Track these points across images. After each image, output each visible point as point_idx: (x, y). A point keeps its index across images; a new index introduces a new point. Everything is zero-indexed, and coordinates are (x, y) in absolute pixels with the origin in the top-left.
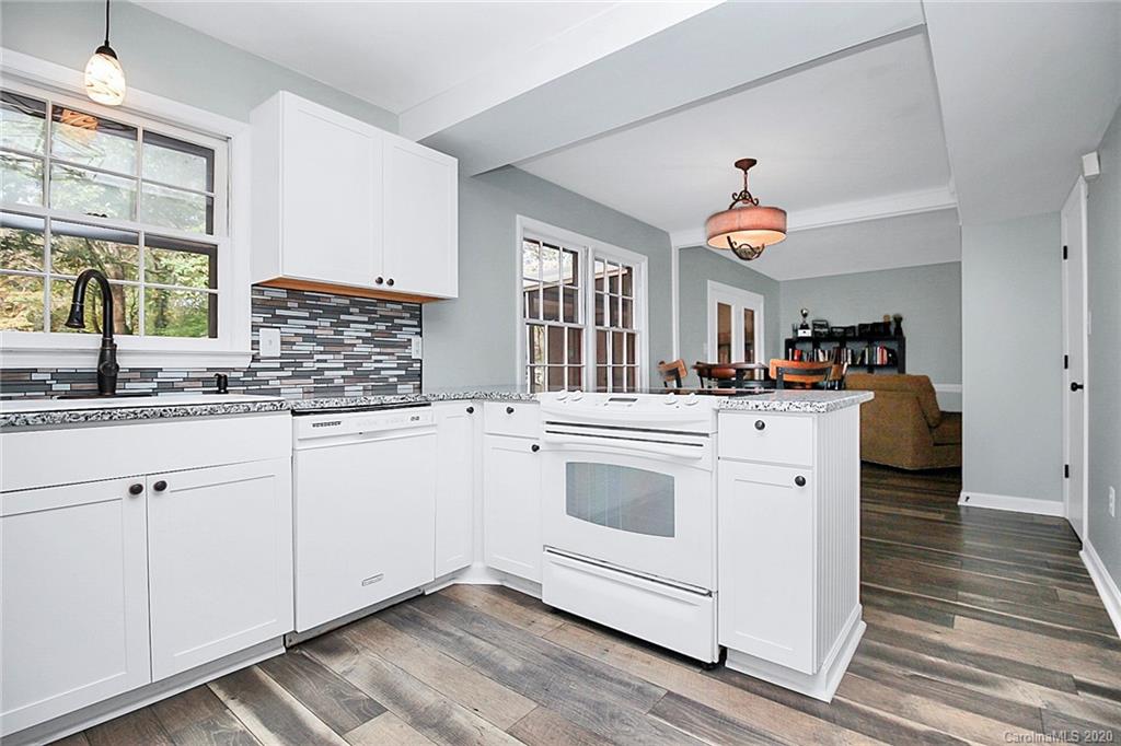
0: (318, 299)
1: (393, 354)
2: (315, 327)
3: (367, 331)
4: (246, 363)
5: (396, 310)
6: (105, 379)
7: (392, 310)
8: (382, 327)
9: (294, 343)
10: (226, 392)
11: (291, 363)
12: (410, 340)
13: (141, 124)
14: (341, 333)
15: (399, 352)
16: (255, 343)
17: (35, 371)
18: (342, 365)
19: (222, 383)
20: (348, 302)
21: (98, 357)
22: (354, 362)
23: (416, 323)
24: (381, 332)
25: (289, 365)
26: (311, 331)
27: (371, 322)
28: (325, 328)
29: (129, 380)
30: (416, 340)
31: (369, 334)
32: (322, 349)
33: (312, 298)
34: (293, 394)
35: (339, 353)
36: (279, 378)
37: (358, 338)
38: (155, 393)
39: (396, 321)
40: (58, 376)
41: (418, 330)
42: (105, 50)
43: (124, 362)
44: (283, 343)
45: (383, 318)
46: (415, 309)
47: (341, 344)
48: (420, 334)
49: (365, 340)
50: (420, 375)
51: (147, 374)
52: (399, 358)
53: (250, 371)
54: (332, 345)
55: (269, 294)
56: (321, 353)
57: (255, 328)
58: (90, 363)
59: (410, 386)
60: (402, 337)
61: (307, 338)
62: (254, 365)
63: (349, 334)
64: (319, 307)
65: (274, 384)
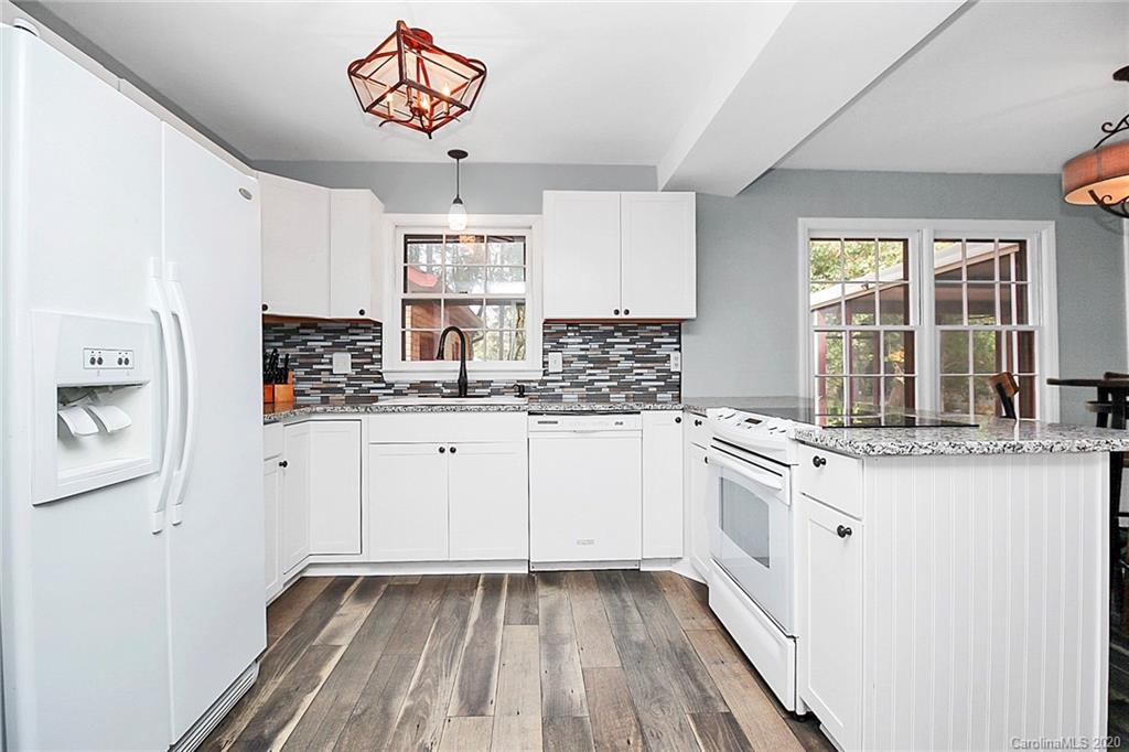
0: (590, 328)
1: (653, 368)
2: (588, 350)
3: (629, 349)
4: (539, 376)
5: (656, 331)
6: (463, 388)
7: (652, 331)
8: (642, 346)
9: (572, 362)
10: (524, 396)
11: (570, 376)
12: (669, 356)
13: (485, 233)
14: (608, 353)
15: (658, 366)
16: (545, 363)
17: (435, 382)
18: (608, 378)
19: (521, 390)
20: (612, 328)
21: (458, 374)
22: (618, 375)
23: (675, 340)
24: (641, 350)
25: (569, 378)
26: (583, 353)
27: (632, 342)
28: (595, 349)
29: (477, 388)
30: (674, 355)
31: (631, 353)
32: (592, 365)
33: (585, 328)
34: (571, 397)
35: (606, 368)
36: (561, 387)
37: (621, 356)
38: (489, 395)
39: (655, 340)
40: (446, 385)
41: (678, 346)
42: (457, 201)
43: (471, 377)
44: (564, 362)
45: (643, 339)
46: (675, 328)
47: (607, 361)
48: (680, 350)
49: (627, 358)
50: (680, 386)
51: (485, 384)
52: (658, 371)
53: (542, 382)
54: (601, 363)
55: (554, 328)
56: (591, 368)
57: (545, 352)
58: (455, 377)
59: (669, 395)
60: (660, 353)
61: (581, 358)
62: (545, 378)
63: (613, 354)
64: (590, 334)
65: (558, 391)
